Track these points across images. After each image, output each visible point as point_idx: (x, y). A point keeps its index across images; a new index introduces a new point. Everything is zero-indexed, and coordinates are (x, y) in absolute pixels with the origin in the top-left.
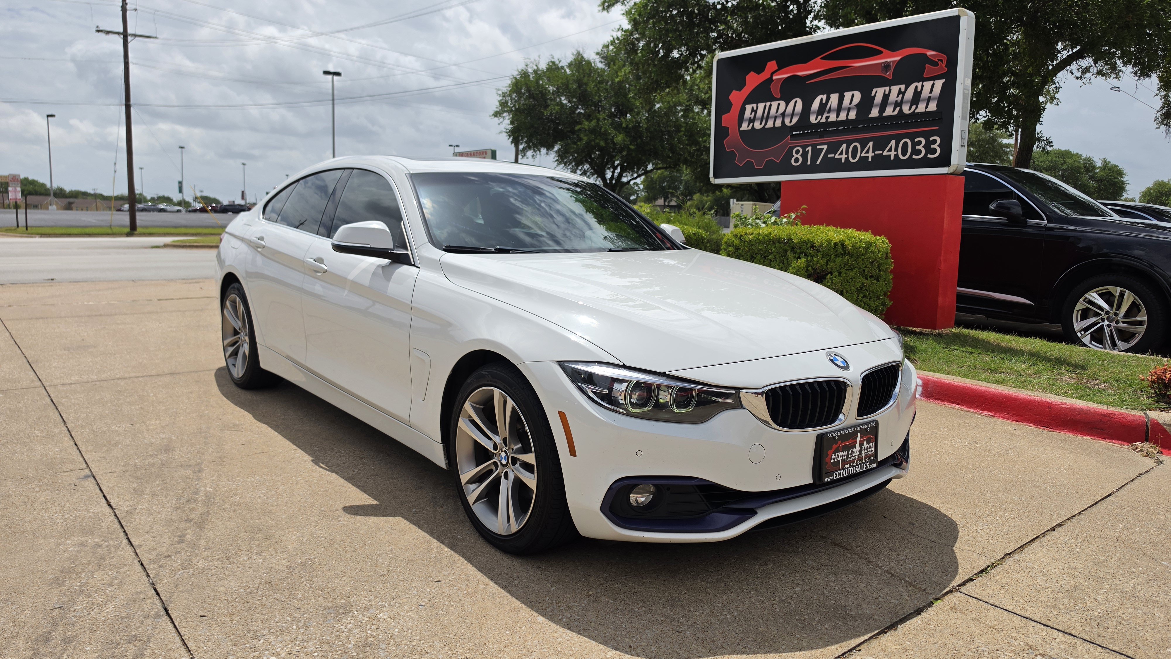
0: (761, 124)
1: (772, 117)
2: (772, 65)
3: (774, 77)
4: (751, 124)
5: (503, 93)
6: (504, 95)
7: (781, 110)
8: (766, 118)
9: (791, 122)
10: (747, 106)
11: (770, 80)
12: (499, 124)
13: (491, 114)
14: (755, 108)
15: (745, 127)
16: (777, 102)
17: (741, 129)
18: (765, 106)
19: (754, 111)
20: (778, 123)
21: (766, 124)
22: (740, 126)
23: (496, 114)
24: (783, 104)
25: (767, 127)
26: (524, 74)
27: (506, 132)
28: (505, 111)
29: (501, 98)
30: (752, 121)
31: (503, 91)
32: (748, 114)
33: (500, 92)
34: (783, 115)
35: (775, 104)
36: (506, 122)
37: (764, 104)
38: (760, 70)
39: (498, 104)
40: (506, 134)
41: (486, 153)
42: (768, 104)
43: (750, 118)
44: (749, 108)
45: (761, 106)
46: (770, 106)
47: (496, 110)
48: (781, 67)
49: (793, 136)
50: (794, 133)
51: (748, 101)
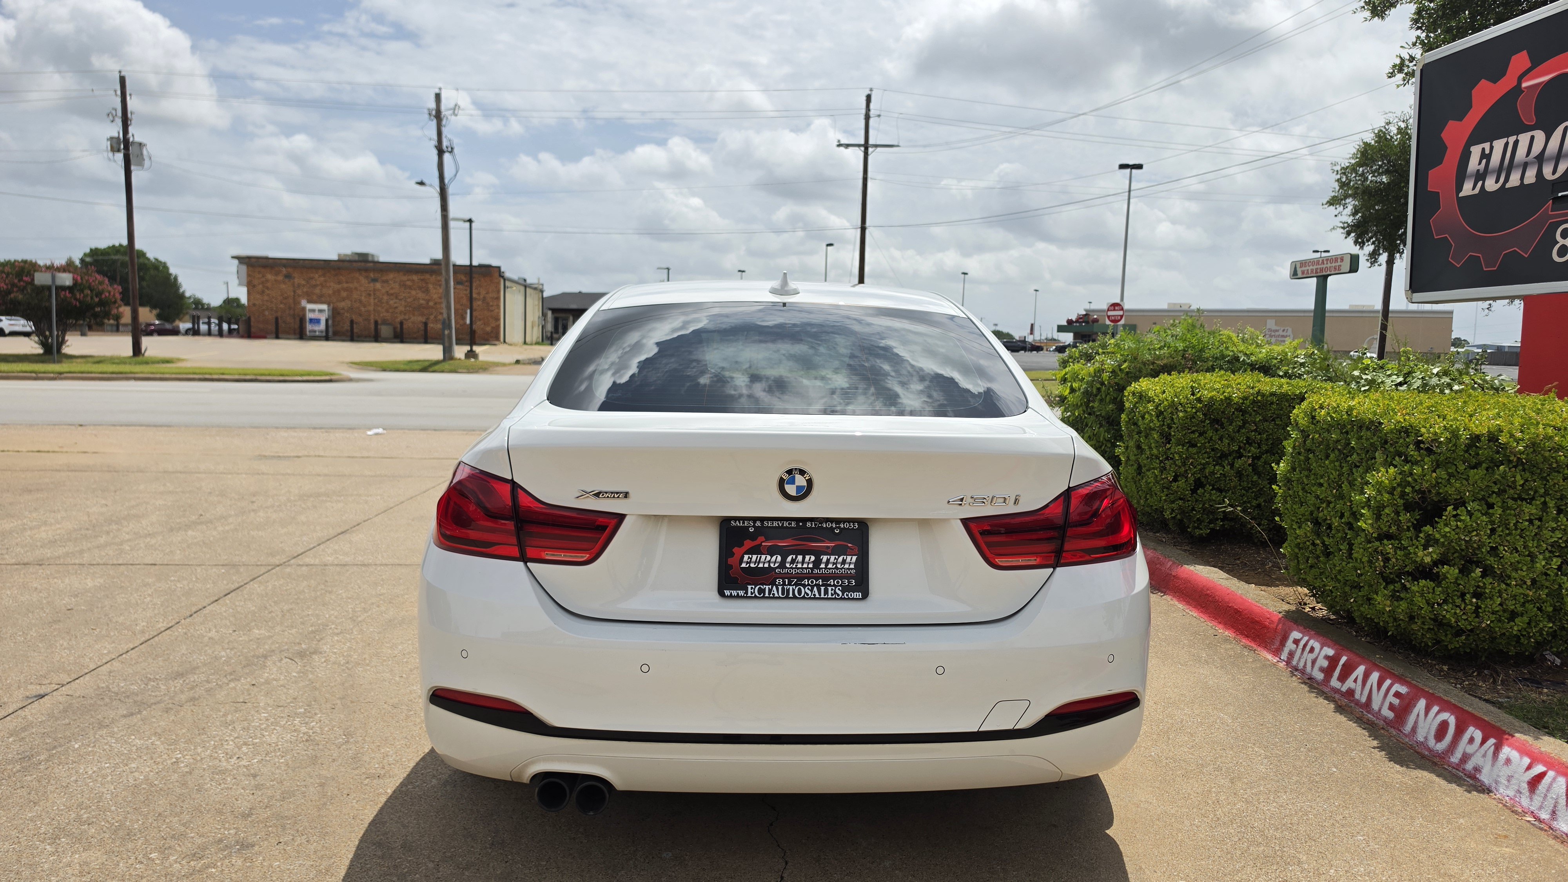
0: (1497, 182)
1: (1518, 166)
2: (1520, 60)
3: (1524, 85)
4: (1480, 183)
5: (1343, 168)
6: (1344, 171)
7: (1537, 149)
8: (1506, 168)
9: (1554, 172)
10: (1473, 149)
11: (1517, 90)
12: (1336, 216)
13: (1325, 203)
14: (1487, 151)
15: (1468, 189)
16: (1528, 135)
17: (1461, 195)
18: (1507, 144)
19: (1486, 156)
20: (1531, 176)
21: (1507, 180)
22: (1460, 188)
23: (1333, 202)
24: (1540, 136)
25: (1508, 186)
26: (1382, 136)
27: (1343, 228)
28: (1346, 197)
29: (1338, 176)
30: (1480, 176)
31: (1343, 166)
32: (1474, 164)
33: (1338, 168)
34: (1541, 159)
35: (1524, 139)
36: (1346, 214)
37: (1504, 140)
38: (1497, 73)
39: (1336, 186)
40: (1342, 230)
41: (1342, 260)
42: (1512, 139)
43: (1478, 170)
44: (1476, 151)
45: (1499, 145)
46: (1516, 143)
47: (1333, 194)
48: (1537, 61)
49: (1557, 199)
50: (1560, 194)
51: (1476, 138)
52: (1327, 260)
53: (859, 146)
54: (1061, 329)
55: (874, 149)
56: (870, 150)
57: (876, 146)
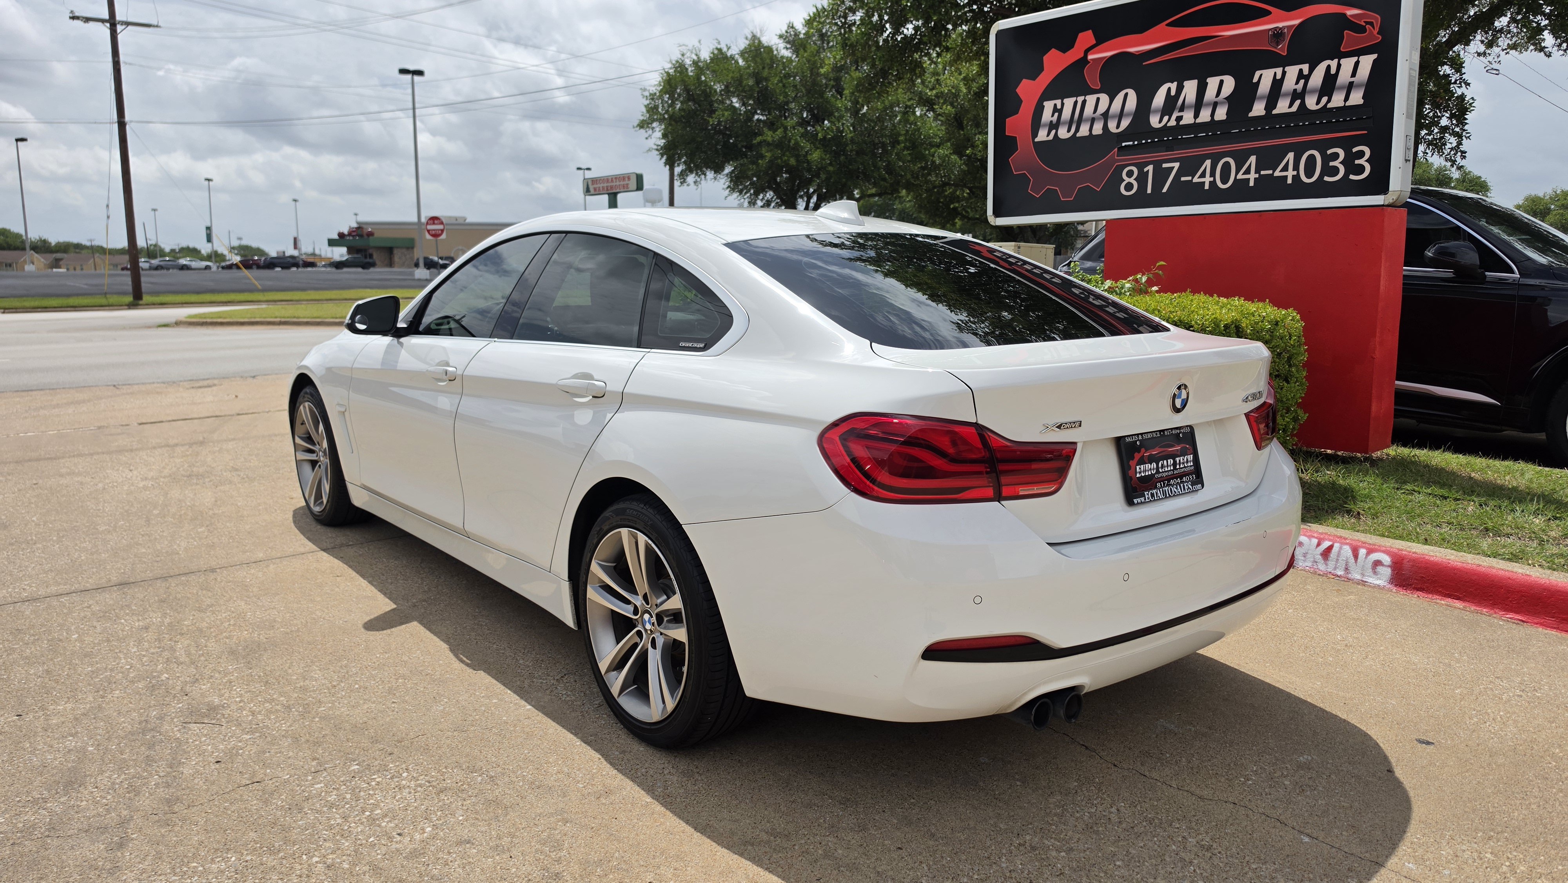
0: (1069, 131)
1: (1087, 120)
2: (1086, 38)
3: (1090, 57)
4: (1053, 132)
5: (651, 94)
6: (652, 97)
7: (1102, 108)
8: (1077, 121)
9: (1118, 127)
10: (1046, 104)
11: (1084, 61)
12: (647, 138)
13: (635, 125)
14: (1059, 107)
15: (1042, 135)
16: (1095, 96)
17: (1037, 140)
18: (1076, 103)
19: (1057, 111)
20: (1098, 129)
21: (1077, 130)
22: (1035, 134)
23: (643, 125)
24: (1104, 98)
25: (1078, 135)
26: (680, 67)
27: (657, 150)
28: (653, 121)
29: (648, 102)
30: (1054, 126)
31: (651, 92)
32: (1047, 115)
33: (647, 94)
34: (1106, 115)
35: (1091, 99)
36: (656, 137)
37: (1074, 99)
38: (1066, 46)
39: (644, 110)
40: (657, 153)
41: (629, 178)
42: (1080, 99)
43: (1051, 122)
44: (1049, 106)
45: (1069, 102)
46: (1084, 102)
47: (642, 118)
48: (1101, 40)
49: (1121, 149)
50: (1124, 144)
51: (1048, 95)
52: (616, 178)
53: (103, 21)
54: (332, 243)
55: (124, 27)
56: (119, 28)
57: (128, 24)
